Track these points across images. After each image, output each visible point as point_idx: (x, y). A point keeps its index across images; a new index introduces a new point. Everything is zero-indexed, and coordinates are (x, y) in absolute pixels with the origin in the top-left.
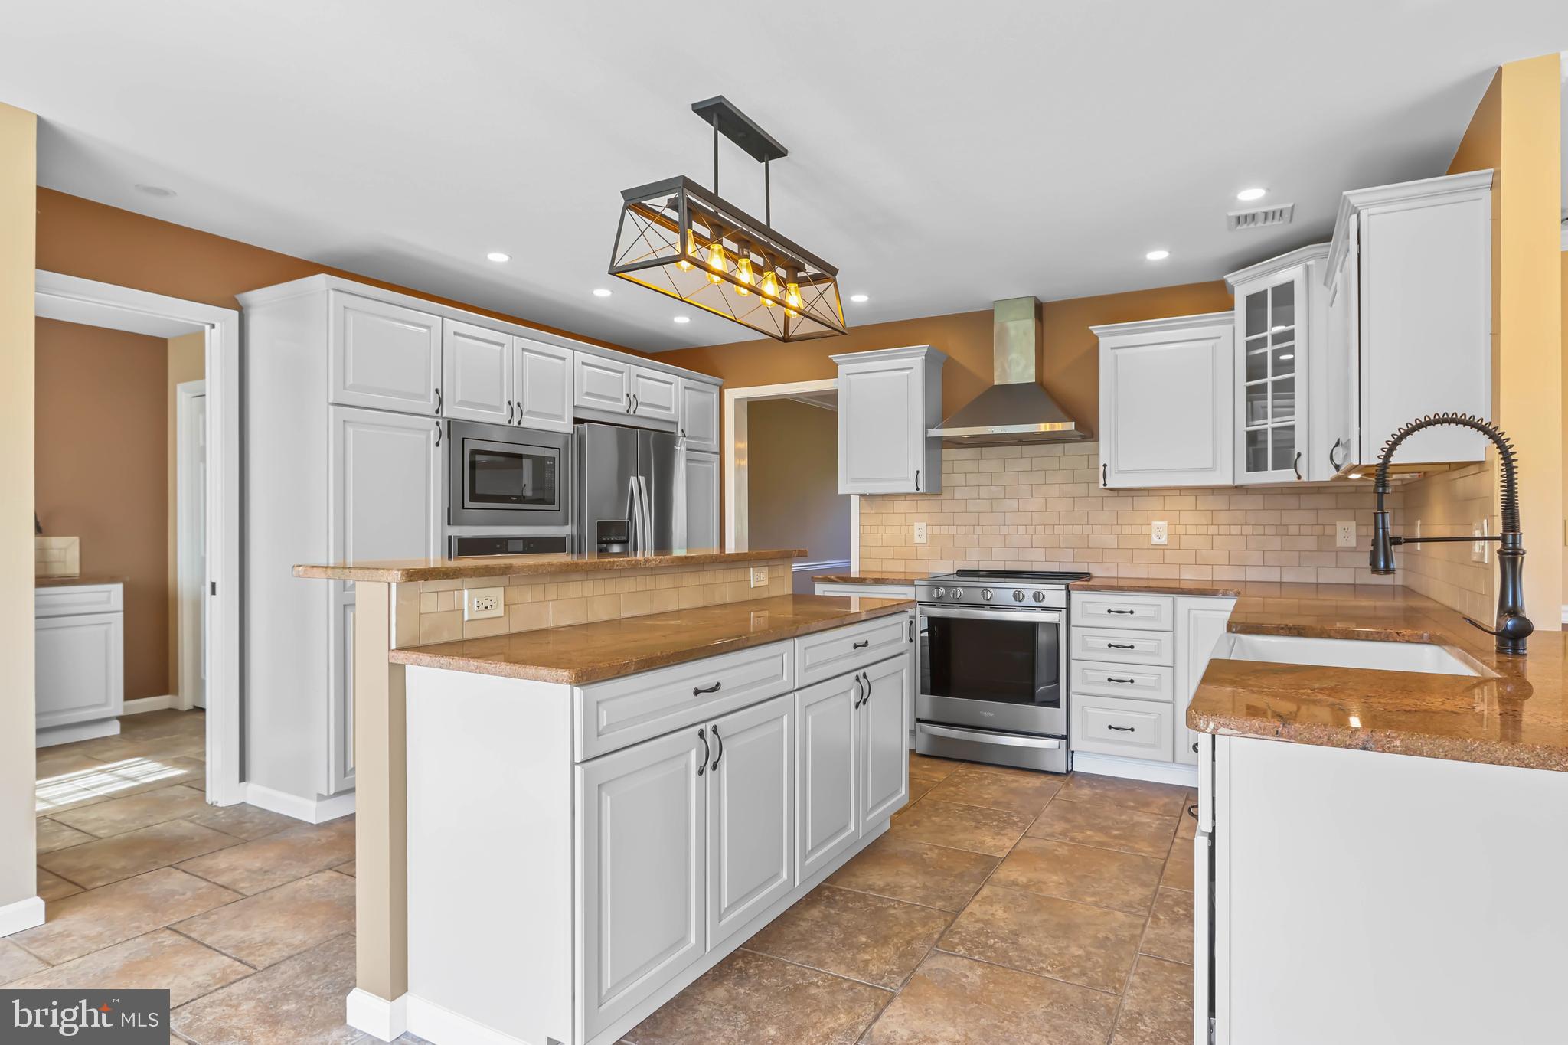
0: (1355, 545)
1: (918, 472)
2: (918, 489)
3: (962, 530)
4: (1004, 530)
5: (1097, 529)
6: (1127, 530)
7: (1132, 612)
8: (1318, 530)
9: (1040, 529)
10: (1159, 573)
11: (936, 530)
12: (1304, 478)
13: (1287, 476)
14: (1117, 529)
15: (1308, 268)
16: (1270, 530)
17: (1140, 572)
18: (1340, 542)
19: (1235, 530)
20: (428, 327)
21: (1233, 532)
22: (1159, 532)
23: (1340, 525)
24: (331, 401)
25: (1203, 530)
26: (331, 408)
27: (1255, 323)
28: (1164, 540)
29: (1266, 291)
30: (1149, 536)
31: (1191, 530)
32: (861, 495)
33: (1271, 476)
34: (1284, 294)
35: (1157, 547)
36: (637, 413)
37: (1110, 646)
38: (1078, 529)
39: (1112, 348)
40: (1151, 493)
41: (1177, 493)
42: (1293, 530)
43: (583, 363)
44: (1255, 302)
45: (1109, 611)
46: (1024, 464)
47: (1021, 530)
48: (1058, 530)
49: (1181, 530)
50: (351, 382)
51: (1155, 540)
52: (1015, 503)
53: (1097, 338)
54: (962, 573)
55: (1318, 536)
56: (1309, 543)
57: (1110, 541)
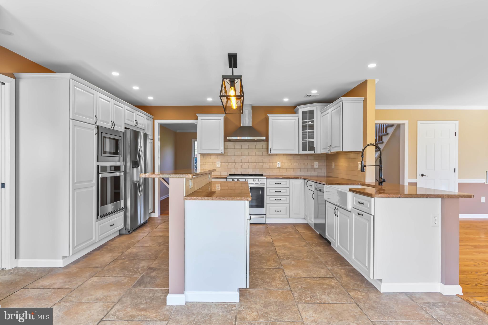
0: (318, 167)
1: (222, 148)
2: (222, 153)
3: (230, 164)
4: (241, 164)
5: (265, 164)
6: (271, 164)
7: (280, 183)
8: (311, 164)
9: (250, 164)
10: (279, 174)
11: (223, 164)
12: (316, 153)
13: (312, 152)
14: (269, 164)
15: (317, 107)
16: (302, 164)
17: (274, 174)
18: (315, 167)
19: (295, 164)
20: (93, 94)
21: (294, 164)
22: (279, 164)
23: (315, 163)
24: (71, 118)
25: (288, 164)
26: (71, 120)
27: (304, 118)
28: (280, 166)
29: (307, 111)
30: (276, 165)
31: (286, 164)
32: (200, 154)
33: (308, 152)
34: (312, 112)
35: (279, 168)
36: (137, 126)
37: (275, 192)
38: (260, 164)
39: (272, 120)
40: (277, 155)
41: (283, 155)
42: (306, 164)
43: (127, 110)
44: (304, 113)
45: (275, 183)
46: (246, 147)
47: (246, 164)
48: (255, 164)
49: (283, 164)
50: (76, 112)
51: (278, 166)
52: (244, 157)
53: (268, 117)
54: (230, 175)
55: (311, 165)
56: (309, 167)
57: (268, 166)
